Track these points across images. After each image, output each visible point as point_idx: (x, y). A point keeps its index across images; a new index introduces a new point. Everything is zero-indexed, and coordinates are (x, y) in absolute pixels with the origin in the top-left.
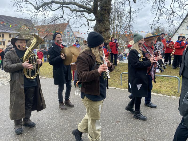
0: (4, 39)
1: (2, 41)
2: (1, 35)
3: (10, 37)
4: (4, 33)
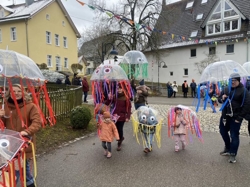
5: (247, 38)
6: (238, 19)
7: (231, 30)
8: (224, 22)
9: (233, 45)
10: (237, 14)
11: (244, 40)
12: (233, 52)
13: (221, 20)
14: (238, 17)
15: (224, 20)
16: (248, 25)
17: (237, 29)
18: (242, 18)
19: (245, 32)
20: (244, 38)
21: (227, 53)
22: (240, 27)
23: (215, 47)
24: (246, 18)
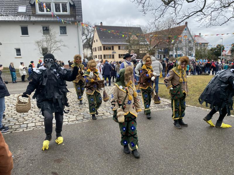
0: (114, 52)
1: (112, 54)
2: (111, 48)
3: (119, 49)
4: (114, 45)
5: (77, 22)
6: (67, 2)
7: (61, 13)
8: (54, 2)
9: (66, 27)
11: (75, 24)
12: (66, 34)
16: (76, 10)
17: (67, 12)
18: (70, 3)
19: (75, 17)
20: (75, 22)
21: (61, 34)
22: (69, 11)
23: (49, 27)
24: (74, 3)
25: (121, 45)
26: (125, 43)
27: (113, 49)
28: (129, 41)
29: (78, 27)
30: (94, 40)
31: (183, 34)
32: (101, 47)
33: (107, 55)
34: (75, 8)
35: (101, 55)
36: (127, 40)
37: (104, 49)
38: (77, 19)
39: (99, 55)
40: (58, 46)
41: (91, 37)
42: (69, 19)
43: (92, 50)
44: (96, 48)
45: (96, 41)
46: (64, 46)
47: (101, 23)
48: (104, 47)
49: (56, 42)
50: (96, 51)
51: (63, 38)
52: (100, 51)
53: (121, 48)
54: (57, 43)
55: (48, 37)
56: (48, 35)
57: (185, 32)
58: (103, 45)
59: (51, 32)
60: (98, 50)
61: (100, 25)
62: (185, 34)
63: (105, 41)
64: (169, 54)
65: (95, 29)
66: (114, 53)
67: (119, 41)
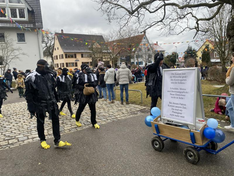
0: (77, 59)
1: (75, 62)
2: (74, 56)
3: (82, 57)
4: (76, 52)
5: (37, 29)
6: (24, 8)
7: (18, 18)
8: (9, 7)
9: (23, 34)
10: (23, 3)
11: (34, 30)
12: (25, 41)
13: (6, 5)
14: (24, 6)
15: (9, 5)
16: (35, 17)
17: (25, 18)
18: (28, 9)
19: (34, 23)
20: (35, 29)
21: (18, 41)
22: (28, 17)
23: (4, 34)
24: (32, 9)
25: (83, 53)
26: (88, 51)
27: (76, 57)
28: (91, 49)
29: (38, 34)
30: (55, 48)
31: (142, 42)
32: (63, 55)
33: (70, 63)
34: (34, 15)
35: (63, 64)
36: (90, 48)
37: (66, 57)
38: (37, 26)
39: (60, 64)
40: (16, 54)
41: (51, 45)
42: (27, 26)
43: (53, 58)
44: (57, 56)
45: (57, 49)
46: (24, 54)
47: (62, 30)
48: (66, 55)
49: (13, 50)
50: (57, 59)
51: (21, 45)
52: (62, 59)
53: (84, 55)
54: (15, 51)
55: (4, 45)
56: (3, 43)
57: (144, 40)
58: (64, 52)
59: (8, 40)
60: (60, 58)
61: (60, 32)
62: (144, 43)
63: (66, 49)
64: (130, 61)
65: (56, 37)
66: (77, 61)
67: (82, 49)
